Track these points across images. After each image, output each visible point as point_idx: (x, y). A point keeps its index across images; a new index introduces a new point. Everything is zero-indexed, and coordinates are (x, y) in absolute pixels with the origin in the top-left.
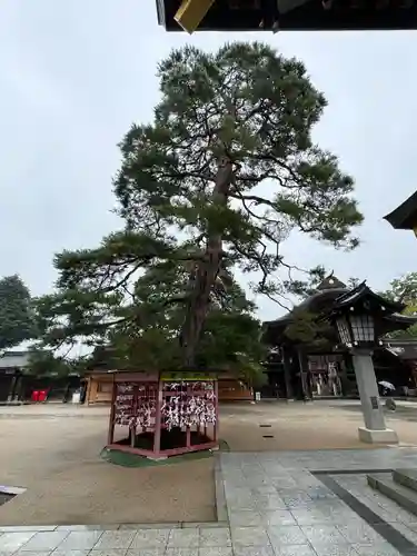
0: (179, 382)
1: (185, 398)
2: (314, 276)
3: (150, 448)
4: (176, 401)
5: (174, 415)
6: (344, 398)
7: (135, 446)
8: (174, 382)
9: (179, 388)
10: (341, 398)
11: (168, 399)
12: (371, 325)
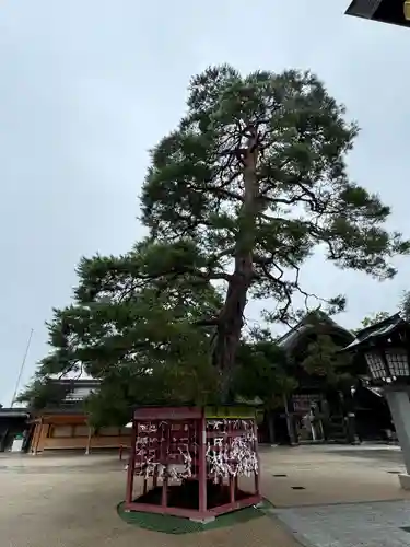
0: (221, 420)
1: (227, 441)
2: (332, 306)
3: (195, 506)
4: (220, 444)
5: (219, 462)
6: (326, 442)
7: (169, 505)
8: (217, 420)
9: (221, 427)
10: (323, 443)
11: (211, 440)
12: (405, 358)
